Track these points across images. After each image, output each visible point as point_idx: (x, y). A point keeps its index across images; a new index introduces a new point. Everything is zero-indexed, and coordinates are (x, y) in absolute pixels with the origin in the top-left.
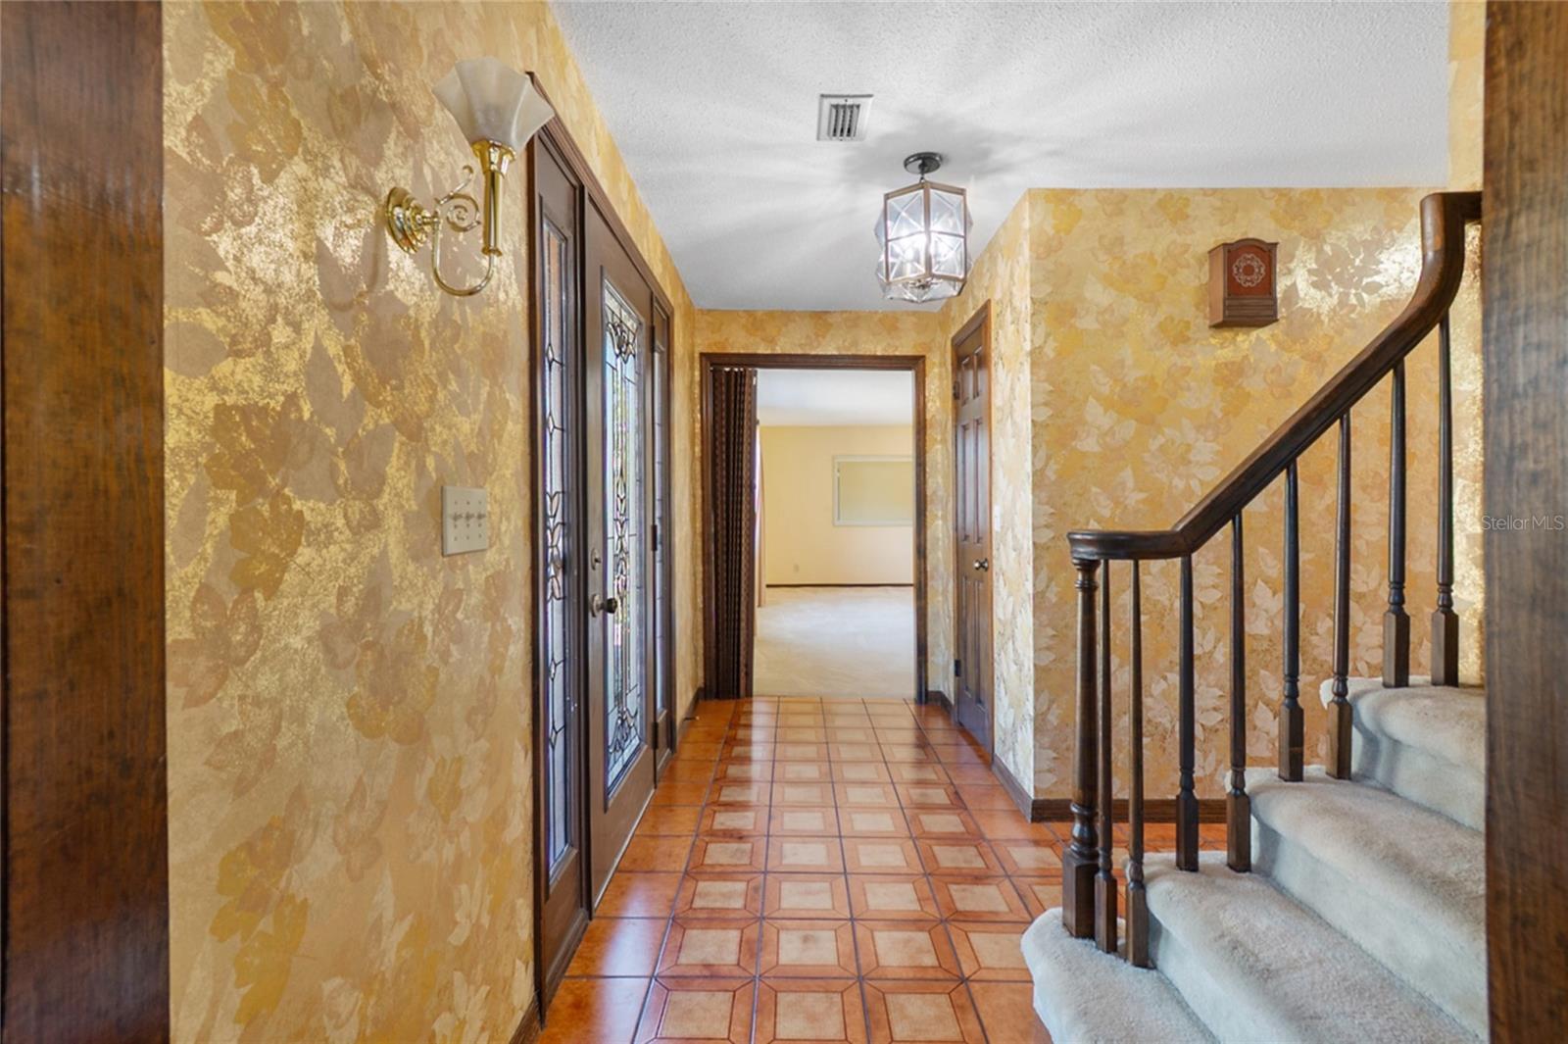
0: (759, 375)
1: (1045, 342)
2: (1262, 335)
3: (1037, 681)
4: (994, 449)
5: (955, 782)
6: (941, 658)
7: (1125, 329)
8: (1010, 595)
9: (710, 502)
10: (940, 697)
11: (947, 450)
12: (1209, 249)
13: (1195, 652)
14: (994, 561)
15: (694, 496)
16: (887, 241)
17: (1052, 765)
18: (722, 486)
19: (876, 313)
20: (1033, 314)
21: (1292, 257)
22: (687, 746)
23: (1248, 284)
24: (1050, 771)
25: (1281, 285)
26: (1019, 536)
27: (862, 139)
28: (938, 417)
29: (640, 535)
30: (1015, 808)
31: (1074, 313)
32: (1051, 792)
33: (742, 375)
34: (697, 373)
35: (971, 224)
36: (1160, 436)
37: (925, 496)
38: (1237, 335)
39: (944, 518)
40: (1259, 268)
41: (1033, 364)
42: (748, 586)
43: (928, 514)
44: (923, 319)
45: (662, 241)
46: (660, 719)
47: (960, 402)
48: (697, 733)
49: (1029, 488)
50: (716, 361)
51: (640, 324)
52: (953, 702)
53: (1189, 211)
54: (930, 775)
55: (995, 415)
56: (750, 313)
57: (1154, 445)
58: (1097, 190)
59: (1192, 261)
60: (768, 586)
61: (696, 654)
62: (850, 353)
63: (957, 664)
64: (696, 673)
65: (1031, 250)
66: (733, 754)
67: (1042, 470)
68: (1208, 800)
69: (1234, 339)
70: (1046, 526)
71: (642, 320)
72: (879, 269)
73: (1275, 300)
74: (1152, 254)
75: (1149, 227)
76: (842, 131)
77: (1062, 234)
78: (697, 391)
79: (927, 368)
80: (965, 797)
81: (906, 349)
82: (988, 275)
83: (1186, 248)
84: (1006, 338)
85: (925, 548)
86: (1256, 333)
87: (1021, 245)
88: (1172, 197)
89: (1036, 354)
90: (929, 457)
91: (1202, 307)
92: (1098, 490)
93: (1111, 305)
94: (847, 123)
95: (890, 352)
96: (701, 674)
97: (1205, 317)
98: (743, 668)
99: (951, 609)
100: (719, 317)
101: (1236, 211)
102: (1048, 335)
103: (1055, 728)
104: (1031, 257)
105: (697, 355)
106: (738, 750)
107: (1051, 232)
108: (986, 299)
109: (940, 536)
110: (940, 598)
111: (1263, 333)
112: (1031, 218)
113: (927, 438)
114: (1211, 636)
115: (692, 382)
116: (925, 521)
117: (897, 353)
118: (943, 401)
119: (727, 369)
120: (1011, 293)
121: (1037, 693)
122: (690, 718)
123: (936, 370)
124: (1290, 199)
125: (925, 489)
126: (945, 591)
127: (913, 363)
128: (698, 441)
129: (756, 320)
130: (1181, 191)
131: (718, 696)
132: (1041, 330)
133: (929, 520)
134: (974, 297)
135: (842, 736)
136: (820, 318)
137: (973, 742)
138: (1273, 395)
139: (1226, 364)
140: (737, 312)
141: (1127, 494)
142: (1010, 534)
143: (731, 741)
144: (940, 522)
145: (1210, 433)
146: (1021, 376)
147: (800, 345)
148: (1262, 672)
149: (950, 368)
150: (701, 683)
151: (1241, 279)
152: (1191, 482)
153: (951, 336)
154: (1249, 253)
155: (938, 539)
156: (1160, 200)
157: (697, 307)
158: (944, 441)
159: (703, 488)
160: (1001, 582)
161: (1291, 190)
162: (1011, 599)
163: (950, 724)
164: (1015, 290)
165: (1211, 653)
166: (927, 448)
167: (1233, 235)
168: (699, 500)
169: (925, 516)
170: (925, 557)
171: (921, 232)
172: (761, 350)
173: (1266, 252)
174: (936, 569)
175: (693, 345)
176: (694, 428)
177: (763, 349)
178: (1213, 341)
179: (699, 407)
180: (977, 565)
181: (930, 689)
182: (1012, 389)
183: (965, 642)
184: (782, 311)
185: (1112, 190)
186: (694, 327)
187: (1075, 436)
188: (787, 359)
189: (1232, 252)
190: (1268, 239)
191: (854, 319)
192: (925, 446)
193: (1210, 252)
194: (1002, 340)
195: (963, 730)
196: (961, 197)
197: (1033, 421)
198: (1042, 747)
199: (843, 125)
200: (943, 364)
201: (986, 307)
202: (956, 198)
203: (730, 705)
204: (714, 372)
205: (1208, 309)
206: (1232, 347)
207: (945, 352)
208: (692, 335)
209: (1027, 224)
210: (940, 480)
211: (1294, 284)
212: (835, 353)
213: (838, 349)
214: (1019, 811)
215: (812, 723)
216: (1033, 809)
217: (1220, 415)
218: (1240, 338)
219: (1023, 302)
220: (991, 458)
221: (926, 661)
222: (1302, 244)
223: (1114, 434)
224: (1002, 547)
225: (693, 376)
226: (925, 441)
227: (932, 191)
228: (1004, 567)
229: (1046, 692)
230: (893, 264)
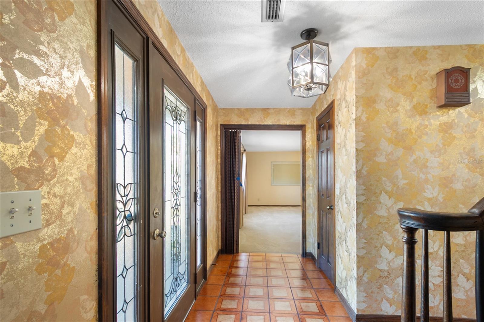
0: (242, 133)
1: (362, 114)
2: (460, 110)
3: (358, 262)
4: (336, 161)
5: (320, 300)
6: (311, 240)
7: (398, 108)
8: (344, 222)
9: (224, 180)
10: (311, 255)
11: (314, 161)
12: (436, 73)
13: (429, 251)
14: (336, 207)
15: (217, 178)
16: (293, 68)
17: (365, 299)
18: (228, 174)
19: (287, 109)
20: (357, 102)
21: (475, 75)
22: (212, 277)
23: (456, 87)
24: (364, 302)
25: (472, 87)
26: (349, 198)
27: (282, 21)
28: (310, 148)
29: (188, 197)
30: (348, 316)
31: (375, 102)
32: (365, 311)
33: (235, 133)
34: (219, 132)
35: (331, 61)
36: (414, 155)
37: (305, 178)
38: (449, 110)
39: (313, 186)
40: (462, 80)
41: (357, 125)
42: (237, 211)
43: (306, 185)
44: (304, 110)
45: (201, 78)
46: (199, 270)
47: (320, 142)
48: (216, 271)
49: (354, 177)
50: (226, 127)
51: (188, 109)
52: (317, 258)
53: (427, 56)
54: (308, 295)
55: (337, 147)
56: (239, 109)
57: (411, 159)
58: (386, 48)
59: (429, 78)
60: (249, 206)
61: (218, 237)
62: (277, 124)
63: (319, 244)
64: (218, 244)
65: (356, 74)
66: (229, 282)
67: (361, 170)
68: (436, 317)
69: (448, 112)
70: (362, 195)
71: (189, 107)
72: (289, 81)
73: (469, 94)
74: (410, 76)
75: (409, 63)
76: (272, 16)
77: (370, 67)
78: (219, 139)
79: (306, 130)
80: (325, 308)
81: (298, 122)
82: (334, 89)
83: (426, 72)
84: (342, 114)
85: (305, 197)
86: (458, 110)
87: (350, 73)
88: (419, 50)
89: (358, 120)
90: (307, 163)
91: (433, 98)
92: (386, 179)
93: (392, 98)
94: (275, 12)
95: (292, 123)
96: (220, 244)
97: (434, 103)
98: (235, 242)
99: (316, 222)
100: (228, 111)
101: (449, 55)
102: (363, 111)
103: (366, 283)
104: (356, 78)
105: (219, 125)
106: (232, 279)
107: (365, 66)
108: (332, 100)
109: (311, 193)
110: (311, 217)
111: (462, 109)
112: (356, 60)
113: (306, 156)
114: (437, 244)
115: (217, 135)
116: (305, 187)
117: (295, 124)
118: (313, 142)
119: (231, 130)
120: (345, 95)
121: (358, 267)
122: (214, 265)
123: (310, 130)
124: (475, 49)
125: (305, 175)
126: (313, 214)
127: (301, 128)
128: (219, 157)
129: (241, 112)
130: (424, 47)
131: (226, 253)
132: (360, 109)
133: (307, 187)
134: (327, 100)
135: (273, 273)
136: (265, 111)
137: (326, 278)
138: (466, 137)
139: (444, 123)
140: (234, 109)
141: (399, 180)
142: (344, 196)
143: (230, 275)
144: (311, 188)
145: (437, 154)
146: (350, 130)
147: (258, 121)
148: (461, 261)
149: (315, 129)
150: (220, 248)
151: (453, 85)
152: (428, 176)
153: (316, 117)
154: (457, 73)
155: (310, 194)
156: (414, 52)
157: (219, 107)
158: (313, 157)
159: (221, 175)
160: (339, 216)
161: (475, 45)
162: (345, 224)
163: (315, 268)
164: (347, 93)
165: (437, 251)
166: (306, 160)
167: (449, 66)
168: (220, 179)
169: (305, 185)
170: (305, 201)
171: (309, 63)
172: (243, 123)
173: (465, 73)
174: (310, 206)
175: (217, 122)
176: (218, 152)
177: (244, 123)
178: (438, 113)
179: (220, 144)
180: (328, 207)
181: (307, 251)
182: (345, 136)
183: (322, 236)
184: (251, 109)
185: (392, 47)
186: (218, 115)
187: (375, 155)
188: (253, 127)
189: (449, 73)
190: (466, 67)
191: (278, 111)
192: (305, 159)
193: (437, 74)
194: (340, 115)
195: (321, 271)
196: (327, 47)
197: (356, 149)
198: (360, 291)
199: (273, 13)
200: (312, 127)
201: (333, 103)
202: (324, 47)
203: (231, 257)
204: (226, 131)
205: (436, 99)
206: (447, 116)
207: (313, 123)
208: (217, 118)
209: (354, 63)
210: (311, 172)
211: (476, 88)
212: (271, 124)
213: (272, 122)
214: (349, 317)
215: (261, 266)
216: (356, 318)
217: (441, 146)
218: (451, 111)
219: (351, 97)
220: (334, 164)
221: (306, 241)
222: (480, 69)
223: (393, 154)
224: (340, 201)
225: (217, 133)
226: (305, 157)
227: (314, 44)
228: (341, 210)
229: (362, 267)
230: (295, 80)
